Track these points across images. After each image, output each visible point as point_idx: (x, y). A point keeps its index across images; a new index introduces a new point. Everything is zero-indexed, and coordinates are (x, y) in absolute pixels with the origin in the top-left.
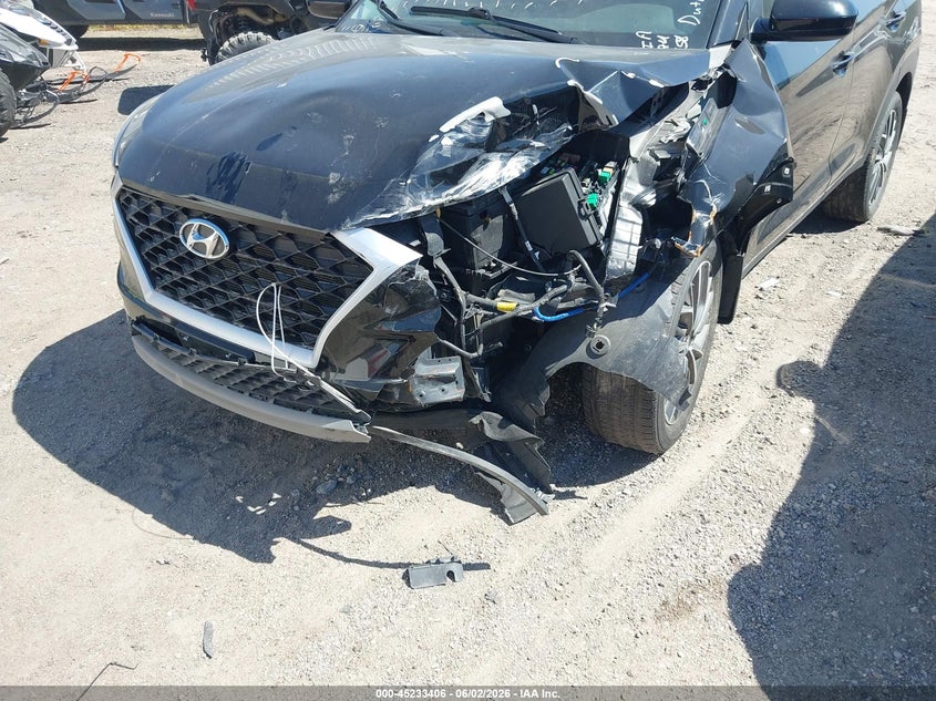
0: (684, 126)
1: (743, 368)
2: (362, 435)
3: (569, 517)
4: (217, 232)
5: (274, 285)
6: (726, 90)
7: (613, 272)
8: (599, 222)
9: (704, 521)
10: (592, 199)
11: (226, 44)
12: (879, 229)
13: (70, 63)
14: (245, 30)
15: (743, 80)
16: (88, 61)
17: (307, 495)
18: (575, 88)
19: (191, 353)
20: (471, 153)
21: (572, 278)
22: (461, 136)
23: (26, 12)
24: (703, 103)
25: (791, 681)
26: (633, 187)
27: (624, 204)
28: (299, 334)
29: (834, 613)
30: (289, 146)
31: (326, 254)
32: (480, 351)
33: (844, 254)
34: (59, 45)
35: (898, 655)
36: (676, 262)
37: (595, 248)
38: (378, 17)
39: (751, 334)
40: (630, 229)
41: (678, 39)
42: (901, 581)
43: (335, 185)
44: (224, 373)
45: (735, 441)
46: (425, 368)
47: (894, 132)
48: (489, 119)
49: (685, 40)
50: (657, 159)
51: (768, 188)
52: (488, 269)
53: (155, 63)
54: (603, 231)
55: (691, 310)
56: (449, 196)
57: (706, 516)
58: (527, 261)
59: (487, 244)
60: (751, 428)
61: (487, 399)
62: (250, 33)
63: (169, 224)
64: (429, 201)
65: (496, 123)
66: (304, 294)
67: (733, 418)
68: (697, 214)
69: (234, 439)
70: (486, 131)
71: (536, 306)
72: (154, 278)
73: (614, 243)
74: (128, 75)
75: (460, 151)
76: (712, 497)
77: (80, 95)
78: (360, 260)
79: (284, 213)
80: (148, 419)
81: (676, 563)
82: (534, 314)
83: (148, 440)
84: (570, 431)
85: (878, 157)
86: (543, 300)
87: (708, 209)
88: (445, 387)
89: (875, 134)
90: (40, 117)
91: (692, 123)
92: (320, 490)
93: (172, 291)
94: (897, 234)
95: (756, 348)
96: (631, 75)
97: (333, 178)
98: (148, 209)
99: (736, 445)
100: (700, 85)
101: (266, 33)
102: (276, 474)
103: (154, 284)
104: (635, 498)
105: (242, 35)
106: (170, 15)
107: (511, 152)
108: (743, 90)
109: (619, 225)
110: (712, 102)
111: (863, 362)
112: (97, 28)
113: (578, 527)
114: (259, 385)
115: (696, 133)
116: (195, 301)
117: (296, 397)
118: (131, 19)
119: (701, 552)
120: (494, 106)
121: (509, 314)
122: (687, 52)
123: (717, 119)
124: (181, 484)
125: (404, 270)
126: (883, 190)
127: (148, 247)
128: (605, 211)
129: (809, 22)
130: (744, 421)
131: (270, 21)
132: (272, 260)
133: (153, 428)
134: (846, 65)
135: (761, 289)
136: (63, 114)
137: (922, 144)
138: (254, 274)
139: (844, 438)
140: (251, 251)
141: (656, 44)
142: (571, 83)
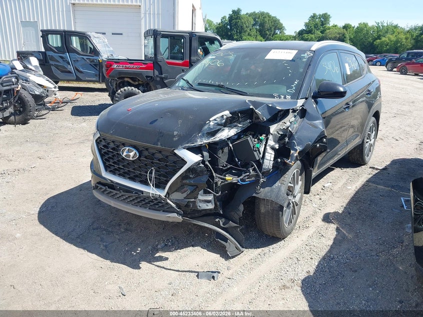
0: (288, 124)
1: (315, 212)
2: (180, 219)
3: (249, 258)
4: (135, 151)
5: (153, 168)
6: (303, 113)
7: (265, 169)
8: (260, 153)
9: (298, 260)
10: (257, 145)
11: (119, 91)
12: (370, 168)
13: (54, 96)
14: (127, 86)
15: (308, 110)
16: (61, 95)
17: (154, 248)
18: (252, 109)
19: (120, 192)
20: (219, 127)
21: (251, 171)
22: (216, 122)
23: (40, 76)
24: (295, 117)
25: (325, 308)
26: (271, 142)
27: (268, 148)
28: (160, 185)
29: (342, 289)
30: (160, 123)
31: (172, 158)
32: (220, 194)
33: (356, 175)
34: (51, 88)
35: (364, 302)
36: (286, 167)
37: (258, 161)
38: (186, 85)
39: (319, 201)
40: (270, 156)
41: (287, 96)
42: (367, 281)
43: (176, 135)
44: (131, 199)
45: (311, 236)
46: (201, 197)
47: (374, 132)
48: (225, 117)
49: (289, 97)
50: (279, 134)
51: (318, 145)
52: (223, 166)
53: (86, 97)
54: (261, 156)
55: (292, 185)
56: (211, 140)
57: (299, 259)
58: (236, 165)
59: (223, 158)
60: (317, 232)
61: (222, 213)
62: (129, 87)
63: (117, 149)
64: (206, 141)
65: (227, 118)
66: (163, 171)
67: (310, 229)
68: (292, 152)
69: (126, 230)
70: (224, 121)
71: (239, 179)
72: (107, 168)
73: (265, 160)
74: (76, 101)
75: (216, 126)
76: (301, 253)
77: (58, 108)
78: (183, 160)
79: (159, 143)
80: (93, 223)
81: (287, 273)
82: (238, 182)
83: (94, 229)
84: (251, 231)
85: (367, 141)
86: (241, 177)
87: (296, 150)
88: (208, 204)
89: (365, 132)
90: (43, 115)
91: (291, 123)
92: (159, 247)
93: (113, 172)
94: (377, 169)
95: (320, 206)
96: (270, 105)
97: (175, 133)
98: (108, 144)
99: (311, 237)
100: (294, 111)
101: (135, 88)
102: (143, 241)
103: (106, 170)
104: (274, 252)
105: (126, 88)
106: (94, 79)
107: (231, 127)
108: (309, 113)
109: (266, 154)
110: (298, 117)
111: (360, 212)
112: (62, 82)
113: (253, 261)
114: (144, 203)
115: (292, 127)
116: (123, 175)
117: (157, 206)
118: (78, 80)
119: (296, 270)
120: (227, 113)
121: (229, 181)
122: (290, 100)
123: (300, 122)
124: (108, 243)
125: (197, 163)
126: (372, 153)
127: (106, 157)
128: (262, 150)
129: (332, 92)
130: (314, 230)
131: (137, 83)
132: (153, 160)
133: (95, 226)
134: (349, 107)
135: (324, 187)
136: (52, 115)
137: (390, 138)
138: (146, 165)
139: (350, 236)
140: (146, 157)
141: (280, 98)
142: (251, 107)
